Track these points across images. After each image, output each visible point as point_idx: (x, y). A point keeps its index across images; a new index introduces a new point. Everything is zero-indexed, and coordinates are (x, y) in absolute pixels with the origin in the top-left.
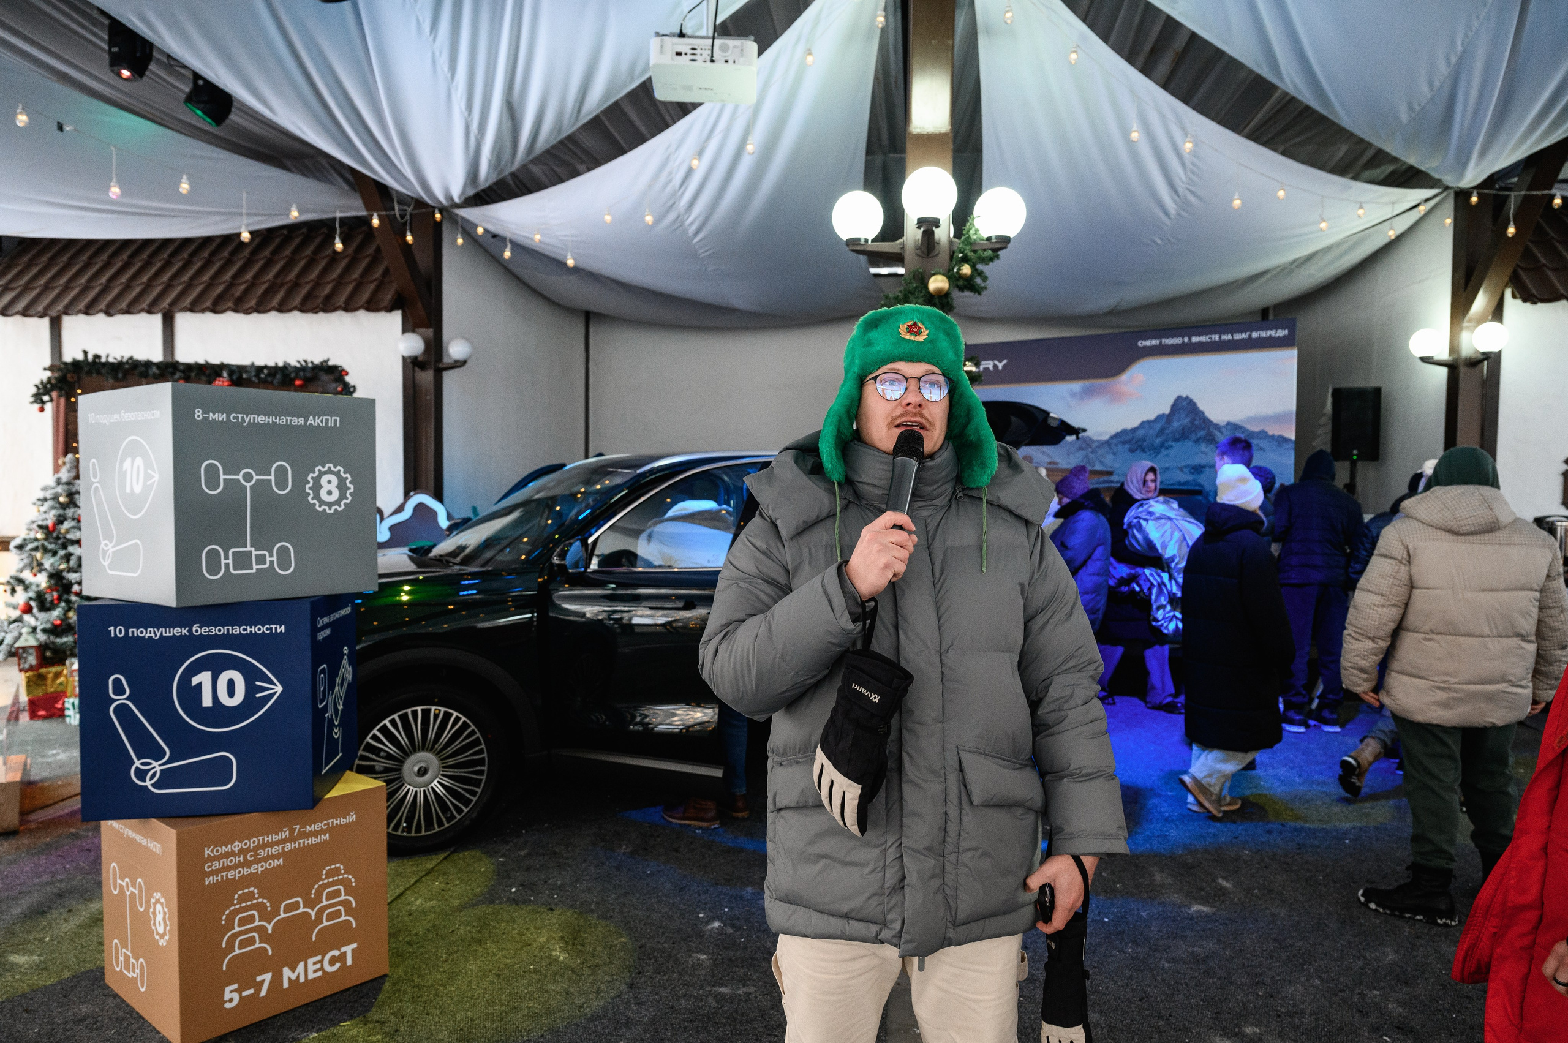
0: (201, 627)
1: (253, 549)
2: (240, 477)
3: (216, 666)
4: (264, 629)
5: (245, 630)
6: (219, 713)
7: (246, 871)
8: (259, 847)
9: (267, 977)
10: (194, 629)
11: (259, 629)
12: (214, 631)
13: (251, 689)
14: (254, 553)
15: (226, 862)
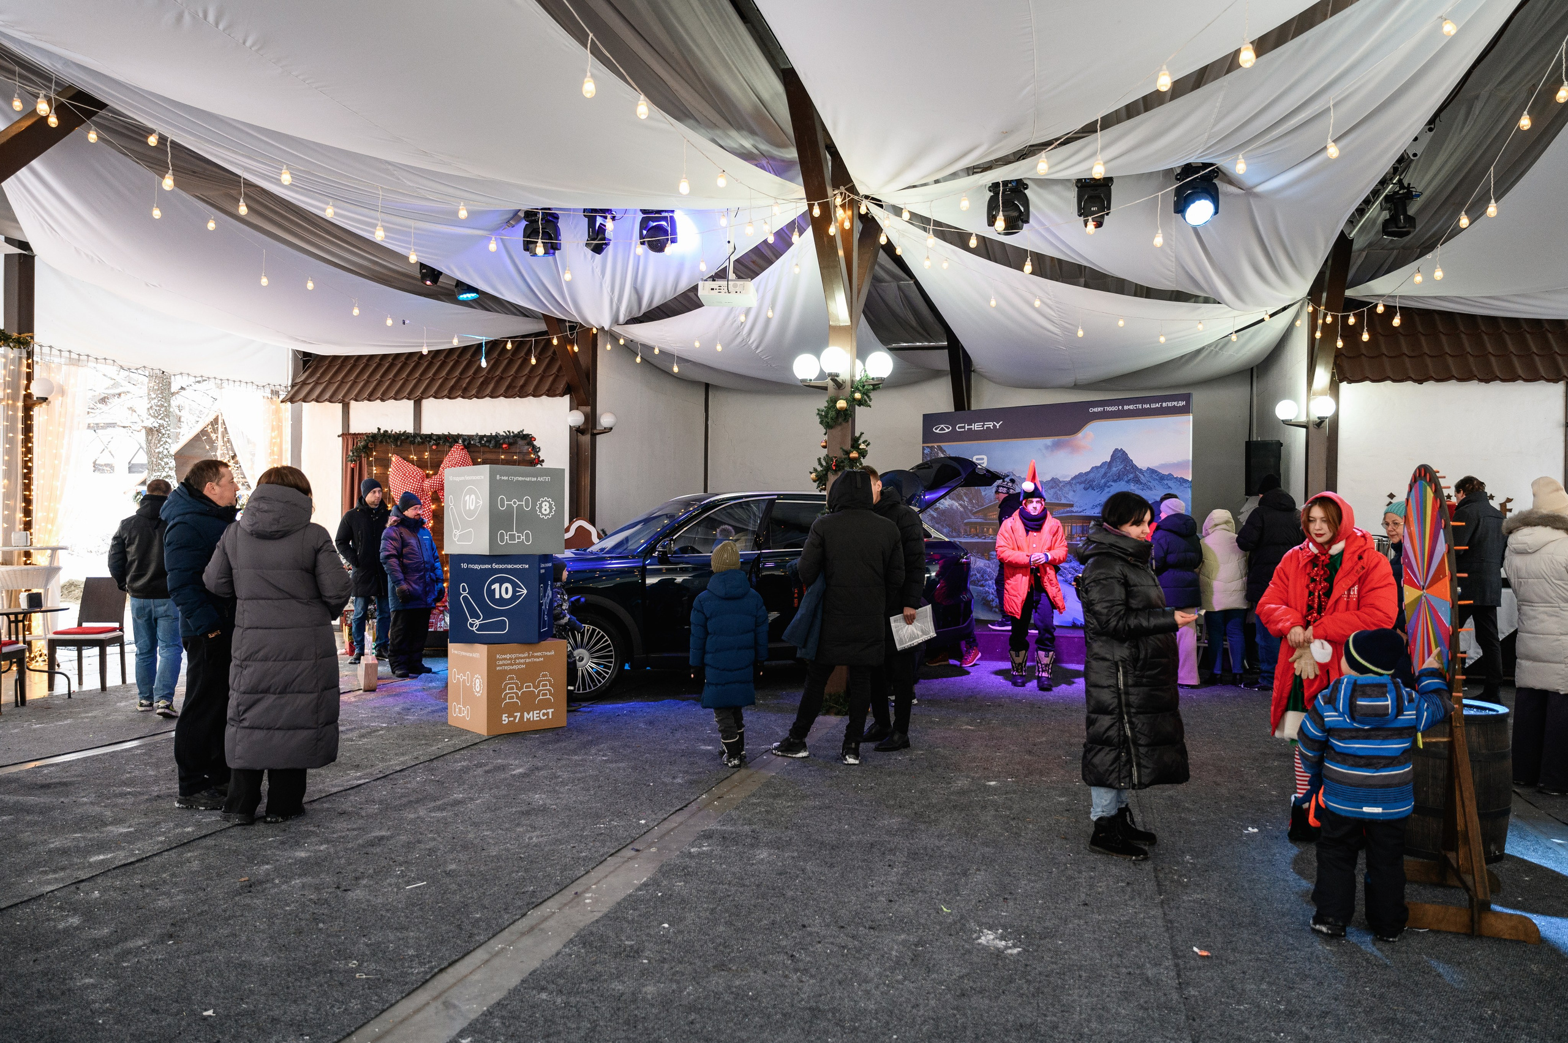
3: (501, 581)
6: (502, 601)
7: (511, 667)
8: (516, 658)
9: (518, 714)
12: (501, 566)
15: (504, 662)
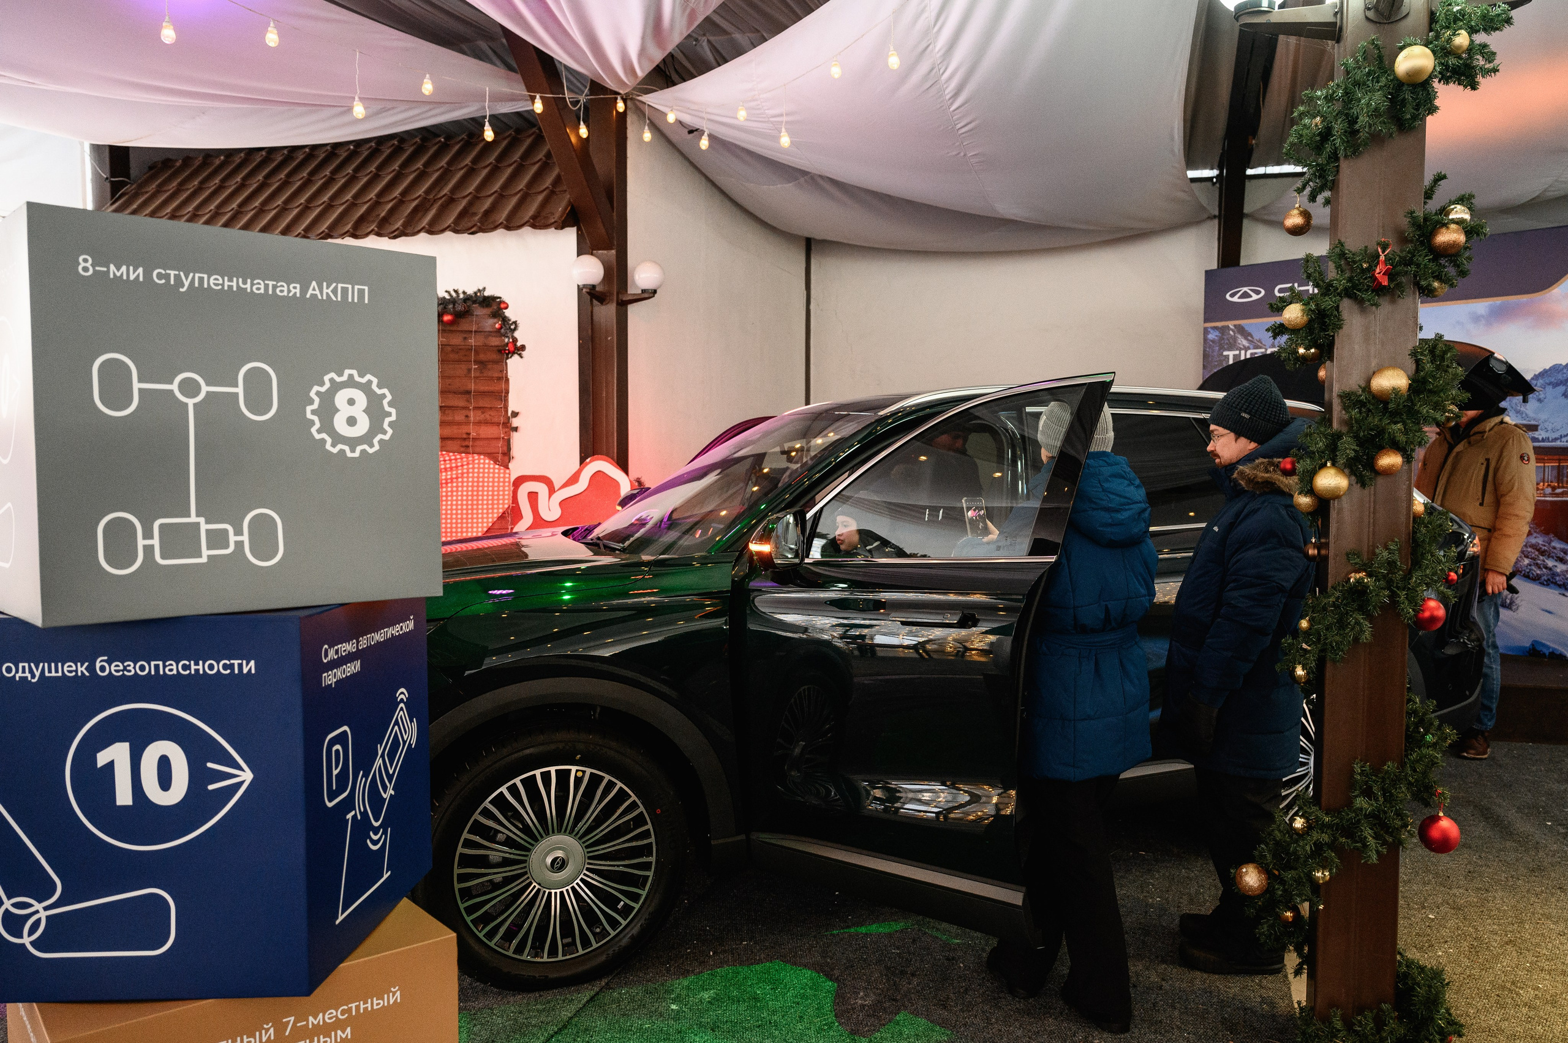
0: (110, 663)
1: (202, 520)
2: (174, 387)
4: (219, 667)
5: (185, 667)
10: (98, 665)
11: (211, 667)
13: (199, 776)
14: (204, 527)
